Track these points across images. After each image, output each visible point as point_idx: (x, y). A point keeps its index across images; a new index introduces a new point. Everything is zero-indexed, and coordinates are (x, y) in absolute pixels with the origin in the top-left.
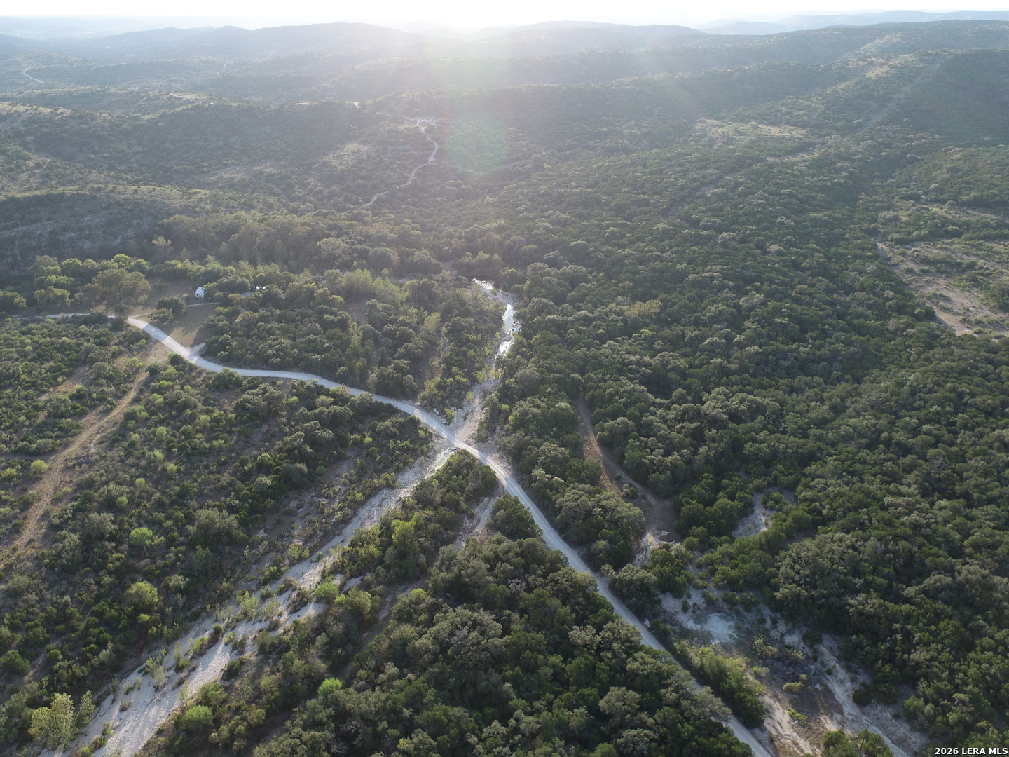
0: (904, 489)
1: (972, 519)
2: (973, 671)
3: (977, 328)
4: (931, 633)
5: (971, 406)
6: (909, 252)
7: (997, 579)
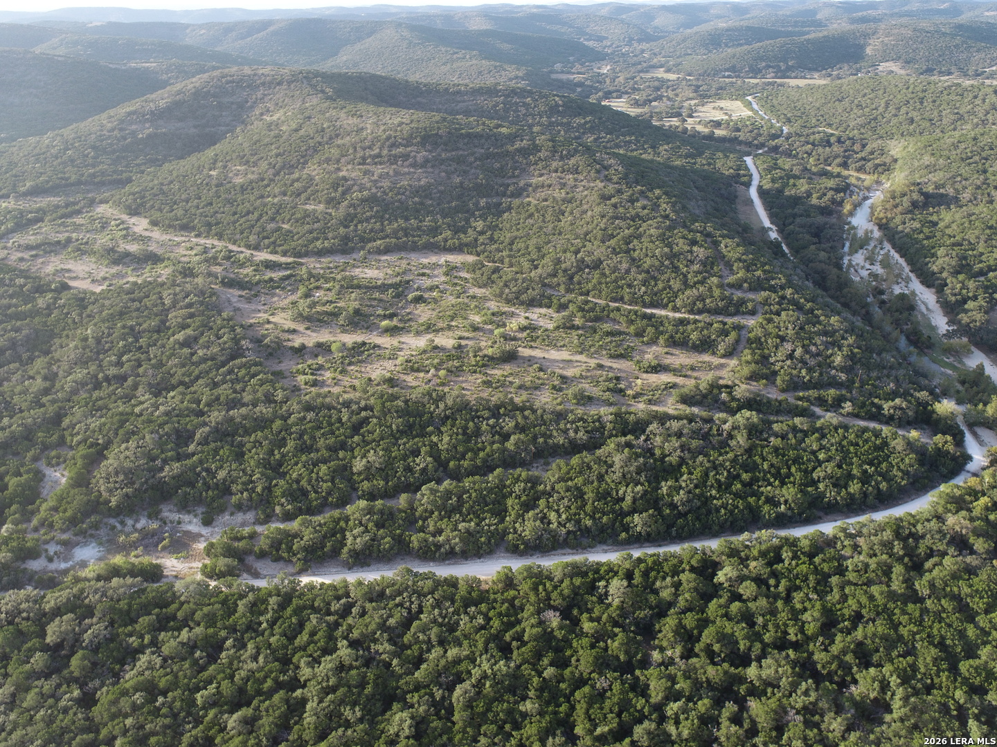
0: (142, 399)
1: (195, 392)
2: (252, 463)
3: (107, 283)
4: (219, 461)
5: (144, 332)
6: (10, 245)
7: (231, 413)
